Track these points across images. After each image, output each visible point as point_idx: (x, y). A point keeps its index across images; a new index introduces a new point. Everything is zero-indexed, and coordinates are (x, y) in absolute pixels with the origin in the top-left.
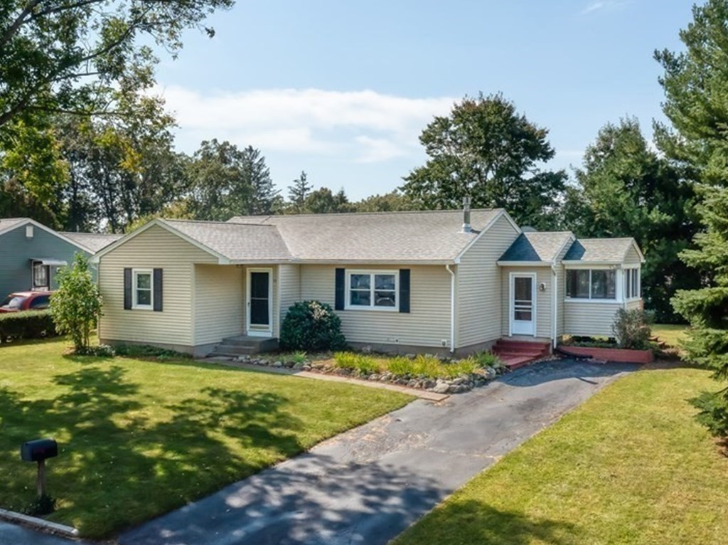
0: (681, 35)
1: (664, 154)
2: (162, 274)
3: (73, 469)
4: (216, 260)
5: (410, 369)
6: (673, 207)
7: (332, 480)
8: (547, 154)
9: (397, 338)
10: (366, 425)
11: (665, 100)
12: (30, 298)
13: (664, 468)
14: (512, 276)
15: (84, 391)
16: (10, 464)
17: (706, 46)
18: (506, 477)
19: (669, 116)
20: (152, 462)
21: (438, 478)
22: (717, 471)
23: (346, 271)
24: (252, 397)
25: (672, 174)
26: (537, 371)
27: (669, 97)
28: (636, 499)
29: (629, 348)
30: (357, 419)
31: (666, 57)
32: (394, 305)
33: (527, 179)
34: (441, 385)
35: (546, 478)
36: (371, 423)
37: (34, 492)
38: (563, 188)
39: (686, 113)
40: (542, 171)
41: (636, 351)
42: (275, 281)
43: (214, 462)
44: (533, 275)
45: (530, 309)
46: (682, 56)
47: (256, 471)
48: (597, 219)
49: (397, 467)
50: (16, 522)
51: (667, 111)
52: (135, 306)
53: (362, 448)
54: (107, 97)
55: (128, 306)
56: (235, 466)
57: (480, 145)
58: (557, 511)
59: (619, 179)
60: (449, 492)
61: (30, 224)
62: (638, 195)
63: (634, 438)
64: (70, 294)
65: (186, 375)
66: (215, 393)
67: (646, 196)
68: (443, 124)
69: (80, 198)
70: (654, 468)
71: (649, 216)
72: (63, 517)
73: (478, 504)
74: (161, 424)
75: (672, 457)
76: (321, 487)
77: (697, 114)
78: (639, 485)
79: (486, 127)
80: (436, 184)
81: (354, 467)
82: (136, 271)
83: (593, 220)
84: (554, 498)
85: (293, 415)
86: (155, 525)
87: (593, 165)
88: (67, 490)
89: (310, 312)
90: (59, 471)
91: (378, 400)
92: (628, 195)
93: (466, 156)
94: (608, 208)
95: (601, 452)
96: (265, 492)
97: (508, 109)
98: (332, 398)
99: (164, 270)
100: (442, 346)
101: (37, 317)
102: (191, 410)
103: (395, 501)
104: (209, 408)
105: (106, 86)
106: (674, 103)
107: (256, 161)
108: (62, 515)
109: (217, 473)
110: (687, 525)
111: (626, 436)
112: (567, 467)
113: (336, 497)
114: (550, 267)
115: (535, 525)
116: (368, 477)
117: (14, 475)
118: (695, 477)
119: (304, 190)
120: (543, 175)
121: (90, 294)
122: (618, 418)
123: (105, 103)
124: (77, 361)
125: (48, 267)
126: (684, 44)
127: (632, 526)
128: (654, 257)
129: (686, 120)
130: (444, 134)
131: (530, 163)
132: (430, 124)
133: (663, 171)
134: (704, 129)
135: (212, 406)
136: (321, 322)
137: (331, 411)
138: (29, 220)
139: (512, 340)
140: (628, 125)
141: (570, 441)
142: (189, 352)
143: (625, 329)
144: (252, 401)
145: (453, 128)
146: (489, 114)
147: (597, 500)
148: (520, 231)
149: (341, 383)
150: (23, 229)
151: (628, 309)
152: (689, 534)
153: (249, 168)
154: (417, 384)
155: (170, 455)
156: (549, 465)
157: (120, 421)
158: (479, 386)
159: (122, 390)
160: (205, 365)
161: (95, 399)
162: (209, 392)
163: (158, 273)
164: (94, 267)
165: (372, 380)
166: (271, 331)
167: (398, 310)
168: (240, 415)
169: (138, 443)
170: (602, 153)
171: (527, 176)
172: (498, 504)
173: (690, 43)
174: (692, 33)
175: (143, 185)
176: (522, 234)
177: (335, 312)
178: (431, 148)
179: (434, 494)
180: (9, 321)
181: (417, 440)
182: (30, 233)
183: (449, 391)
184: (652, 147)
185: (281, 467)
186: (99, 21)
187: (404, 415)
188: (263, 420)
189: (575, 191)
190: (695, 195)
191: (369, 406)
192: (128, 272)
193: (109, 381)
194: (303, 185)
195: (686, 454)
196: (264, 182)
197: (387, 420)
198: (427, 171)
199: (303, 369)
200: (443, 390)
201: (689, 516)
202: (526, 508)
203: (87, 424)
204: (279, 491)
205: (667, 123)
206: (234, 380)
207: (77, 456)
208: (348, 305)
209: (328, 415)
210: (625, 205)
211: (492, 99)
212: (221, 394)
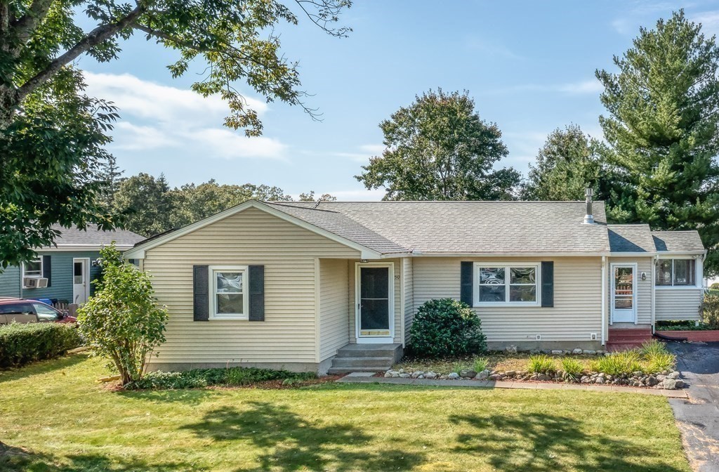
2: (263, 273)
4: (357, 254)
14: (613, 267)
23: (475, 264)
31: (604, 77)
32: (535, 300)
34: (666, 381)
42: (398, 277)
44: (634, 266)
45: (631, 297)
52: (214, 315)
55: (200, 316)
82: (216, 269)
99: (266, 267)
100: (591, 339)
140: (573, 132)
154: (640, 383)
166: (392, 336)
167: (540, 305)
208: (477, 302)
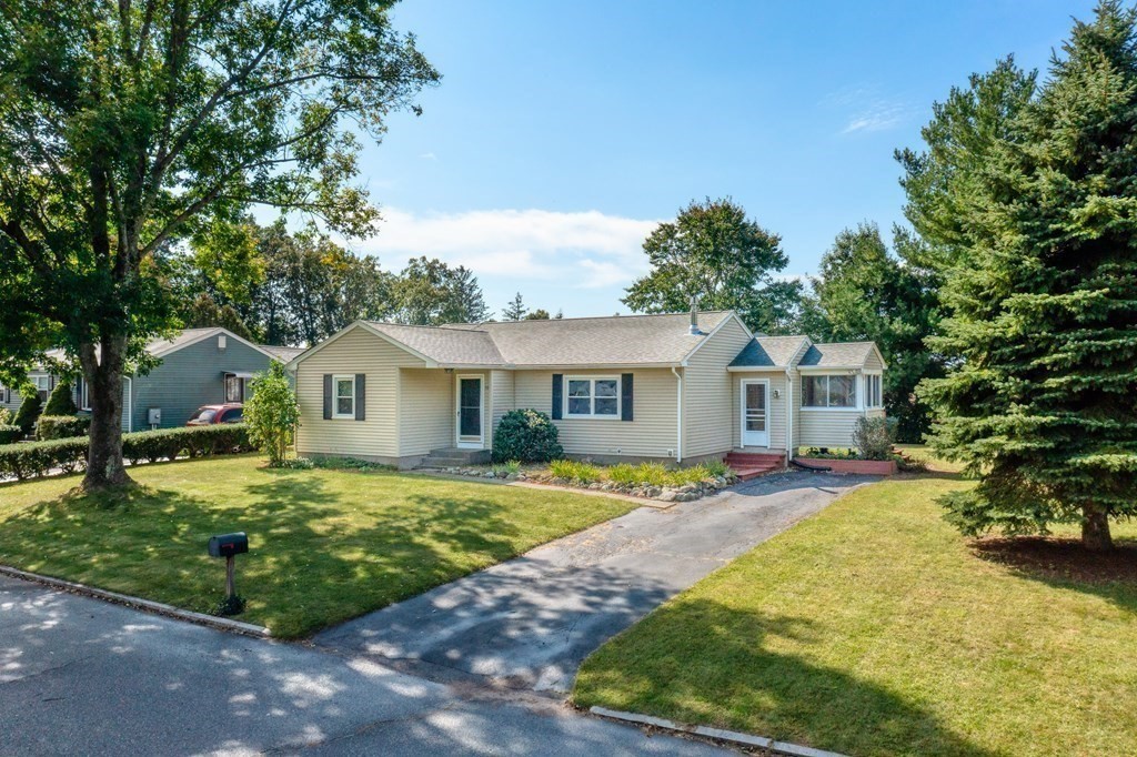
0: (923, 133)
1: (905, 261)
2: (364, 381)
3: (266, 572)
5: (634, 476)
6: (916, 316)
7: (549, 582)
8: (780, 263)
9: (619, 448)
10: (584, 532)
11: (906, 202)
12: (222, 411)
13: (910, 568)
14: (743, 383)
15: (280, 499)
16: (197, 568)
17: (949, 145)
18: (738, 577)
19: (912, 221)
20: (354, 564)
21: (664, 579)
22: (968, 570)
23: (564, 376)
24: (463, 505)
25: (914, 282)
26: (771, 482)
27: (911, 199)
28: (880, 597)
29: (871, 459)
30: (575, 525)
31: (907, 157)
32: (616, 413)
33: (760, 289)
34: (667, 493)
35: (782, 577)
36: (591, 530)
37: (222, 593)
38: (798, 300)
39: (929, 217)
40: (775, 281)
41: (879, 462)
42: (487, 388)
43: (420, 565)
44: (766, 382)
45: (763, 418)
46: (925, 156)
47: (467, 574)
48: (835, 331)
49: (620, 569)
50: (203, 623)
51: (909, 214)
52: (335, 415)
53: (581, 553)
54: (307, 187)
55: (327, 415)
56: (442, 568)
57: (709, 253)
58: (794, 608)
59: (858, 288)
60: (676, 592)
61: (222, 334)
62: (878, 305)
63: (878, 540)
64: (265, 402)
65: (389, 485)
66: (423, 500)
67: (888, 307)
68: (669, 231)
69: (278, 319)
70: (898, 567)
71: (892, 327)
72: (254, 617)
73: (709, 602)
74: (362, 530)
75: (919, 558)
76: (537, 588)
77: (941, 218)
78: (883, 583)
79: (714, 234)
80: (661, 295)
81: (573, 570)
82: (337, 377)
83: (831, 332)
84: (791, 596)
85: (507, 522)
86: (355, 623)
87: (830, 273)
88: (258, 591)
89: (525, 420)
90: (250, 574)
91: (599, 507)
92: (868, 304)
93: (694, 265)
94: (847, 319)
95: (841, 553)
96: (476, 594)
97: (738, 214)
98: (548, 505)
99: (368, 375)
100: (668, 456)
101: (229, 431)
102: (396, 517)
103: (619, 601)
104: (414, 514)
105: (306, 175)
106: (917, 205)
107: (468, 282)
108: (253, 615)
109: (423, 574)
110: (937, 619)
111: (868, 539)
112: (805, 567)
113: (551, 597)
114: (784, 372)
115: (769, 621)
116: (588, 579)
117: (200, 578)
118: (945, 576)
119: (520, 312)
120: (777, 285)
121: (286, 401)
122: (860, 523)
123: (304, 194)
124: (272, 472)
125: (241, 380)
126: (926, 143)
127: (876, 622)
128: (897, 371)
129: (929, 224)
130: (669, 241)
131: (762, 272)
132: (654, 231)
133: (905, 279)
134: (949, 233)
135: (419, 512)
136: (536, 431)
137: (548, 517)
138: (222, 330)
139: (743, 452)
140: (866, 231)
141: (808, 544)
142: (394, 464)
143: (866, 439)
144: (462, 509)
145: (678, 235)
146: (718, 220)
147: (837, 598)
148: (752, 336)
149: (559, 492)
150: (215, 339)
151: (869, 417)
152: (939, 628)
153: (460, 289)
154: (641, 493)
155: (371, 558)
156: (784, 566)
157: (318, 527)
158: (709, 495)
159: (320, 499)
160: (411, 476)
161: (292, 507)
162: (417, 500)
163: (361, 379)
164: (291, 375)
165: (591, 489)
166: (483, 442)
167: (620, 418)
168: (450, 521)
169: (338, 547)
170: (840, 261)
171: (760, 286)
172: (730, 602)
173: (932, 142)
174: (935, 131)
175: (346, 306)
176: (754, 339)
177: (551, 421)
178: (655, 257)
179: (661, 594)
180: (200, 434)
181: (641, 545)
182: (222, 343)
183: (676, 499)
184: (893, 254)
185: (493, 570)
186: (298, 105)
187: (627, 522)
188: (474, 526)
189: (810, 302)
190: (940, 304)
191: (590, 513)
192: (327, 378)
193: (306, 491)
194: (518, 307)
195: (934, 554)
196: (476, 305)
197: (608, 526)
198: (651, 281)
199: (517, 479)
200: (670, 499)
201: (938, 612)
202: (759, 605)
203: (283, 530)
204: (491, 592)
205: (910, 228)
206: (443, 489)
207: (270, 560)
208: (566, 414)
209: (545, 521)
210: (865, 315)
211: (720, 205)
212: (430, 502)
